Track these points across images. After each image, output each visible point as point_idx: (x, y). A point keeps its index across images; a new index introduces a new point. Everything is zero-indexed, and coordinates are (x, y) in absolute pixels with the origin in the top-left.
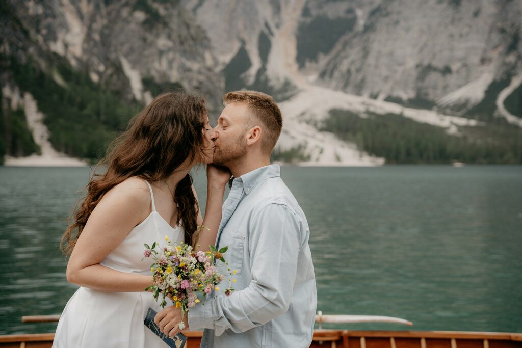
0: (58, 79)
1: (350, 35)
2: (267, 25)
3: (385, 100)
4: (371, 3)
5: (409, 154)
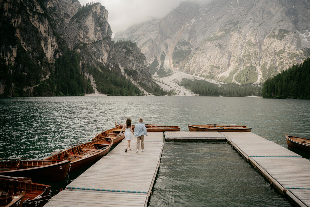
0: (100, 70)
1: (189, 55)
2: (163, 52)
3: (200, 76)
4: (195, 46)
5: (206, 93)
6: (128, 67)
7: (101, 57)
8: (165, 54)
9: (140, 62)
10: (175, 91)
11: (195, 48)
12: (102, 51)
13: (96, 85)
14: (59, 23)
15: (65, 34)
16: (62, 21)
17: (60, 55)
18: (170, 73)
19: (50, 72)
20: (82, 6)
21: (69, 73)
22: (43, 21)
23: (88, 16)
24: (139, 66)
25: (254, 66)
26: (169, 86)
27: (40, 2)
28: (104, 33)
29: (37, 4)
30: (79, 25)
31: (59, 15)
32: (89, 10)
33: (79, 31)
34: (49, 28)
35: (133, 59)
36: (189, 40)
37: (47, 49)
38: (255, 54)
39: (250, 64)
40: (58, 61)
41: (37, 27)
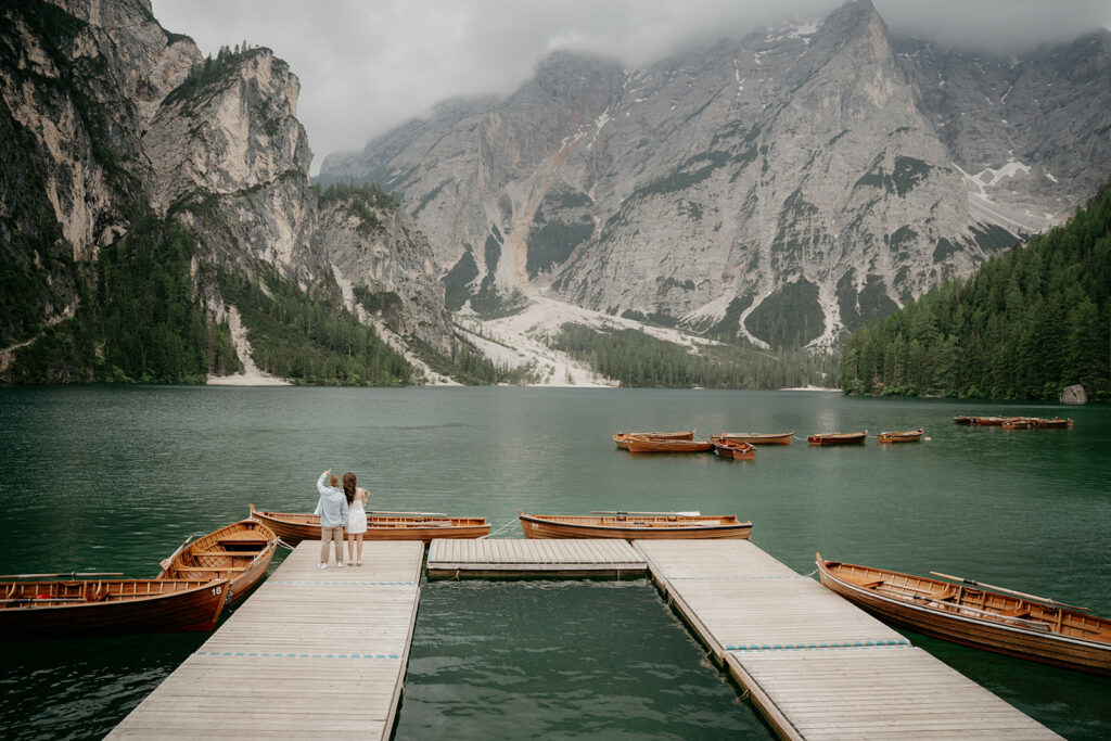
0: (265, 290)
1: (588, 243)
2: (495, 229)
3: (624, 315)
4: (609, 210)
5: (647, 376)
6: (367, 282)
7: (269, 243)
8: (503, 235)
9: (411, 263)
10: (535, 367)
11: (606, 217)
12: (275, 223)
13: (248, 343)
14: (117, 115)
15: (138, 155)
16: (128, 108)
17: (117, 236)
18: (519, 306)
19: (80, 295)
20: (205, 57)
21: (151, 297)
22: (55, 106)
23: (225, 92)
24: (407, 280)
25: (812, 281)
26: (515, 349)
27: (45, 36)
28: (281, 157)
29: (34, 44)
30: (190, 125)
31: (117, 86)
32: (231, 72)
33: (193, 148)
34: (76, 132)
35: (387, 251)
36: (588, 186)
37: (68, 209)
38: (816, 241)
39: (798, 275)
40: (110, 253)
41: (33, 129)
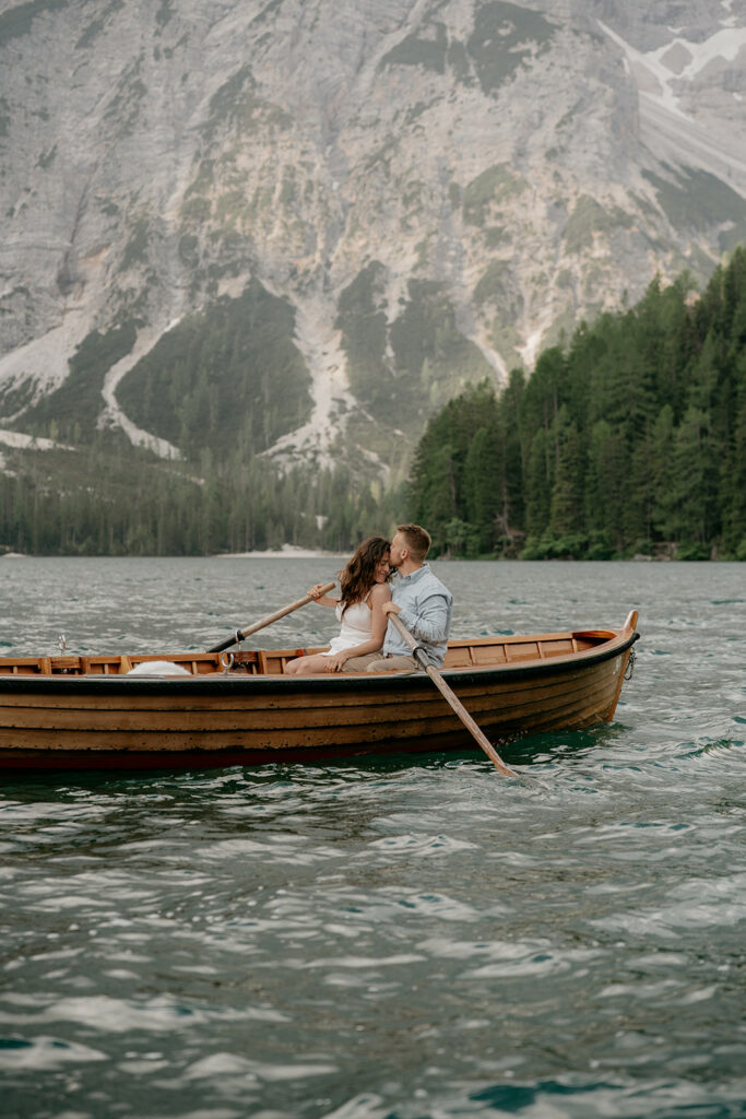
25: (278, 293)
38: (289, 195)
39: (244, 277)
